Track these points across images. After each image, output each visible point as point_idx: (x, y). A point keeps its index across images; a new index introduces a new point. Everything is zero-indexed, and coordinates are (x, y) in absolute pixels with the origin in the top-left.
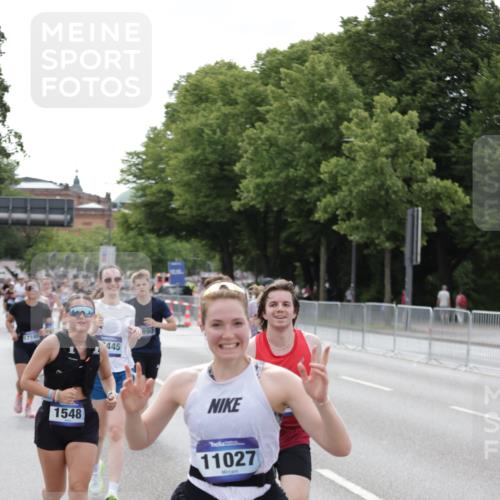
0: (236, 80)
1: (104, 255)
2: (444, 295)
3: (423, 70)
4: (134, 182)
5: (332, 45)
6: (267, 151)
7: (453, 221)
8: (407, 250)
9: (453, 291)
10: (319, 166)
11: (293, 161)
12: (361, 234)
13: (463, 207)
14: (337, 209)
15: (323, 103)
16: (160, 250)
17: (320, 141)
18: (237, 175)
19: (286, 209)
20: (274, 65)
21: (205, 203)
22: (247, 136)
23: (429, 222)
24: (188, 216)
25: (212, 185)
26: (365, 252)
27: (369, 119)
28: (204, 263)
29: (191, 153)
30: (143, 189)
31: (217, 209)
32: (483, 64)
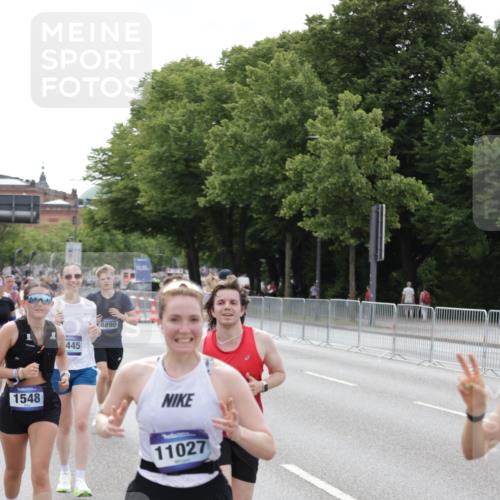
0: (202, 77)
1: (70, 251)
2: (408, 292)
3: (387, 68)
4: (100, 178)
5: (297, 43)
6: (233, 148)
7: (416, 218)
8: (371, 246)
9: (417, 287)
10: (284, 163)
11: (258, 158)
12: (325, 231)
13: (427, 204)
14: (302, 206)
15: (288, 100)
16: (126, 246)
17: (285, 138)
18: (202, 172)
19: (252, 206)
20: (240, 63)
21: (170, 200)
22: (213, 133)
23: (389, 218)
24: (154, 213)
25: (177, 181)
26: (330, 248)
27: (334, 117)
28: (171, 259)
29: (157, 150)
30: (109, 185)
31: (183, 205)
32: (446, 63)
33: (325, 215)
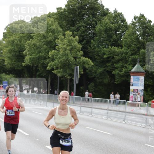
2: (87, 93)
3: (81, 24)
5: (54, 16)
6: (33, 48)
7: (88, 70)
8: (74, 79)
10: (49, 53)
11: (41, 51)
12: (61, 74)
13: (91, 66)
14: (54, 66)
15: (50, 33)
16: (0, 78)
17: (49, 45)
18: (24, 55)
19: (39, 66)
21: (14, 64)
22: (27, 43)
23: (81, 70)
24: (9, 67)
26: (61, 79)
27: (64, 39)
29: (10, 48)
31: (18, 65)
32: (98, 23)
33: (61, 69)
